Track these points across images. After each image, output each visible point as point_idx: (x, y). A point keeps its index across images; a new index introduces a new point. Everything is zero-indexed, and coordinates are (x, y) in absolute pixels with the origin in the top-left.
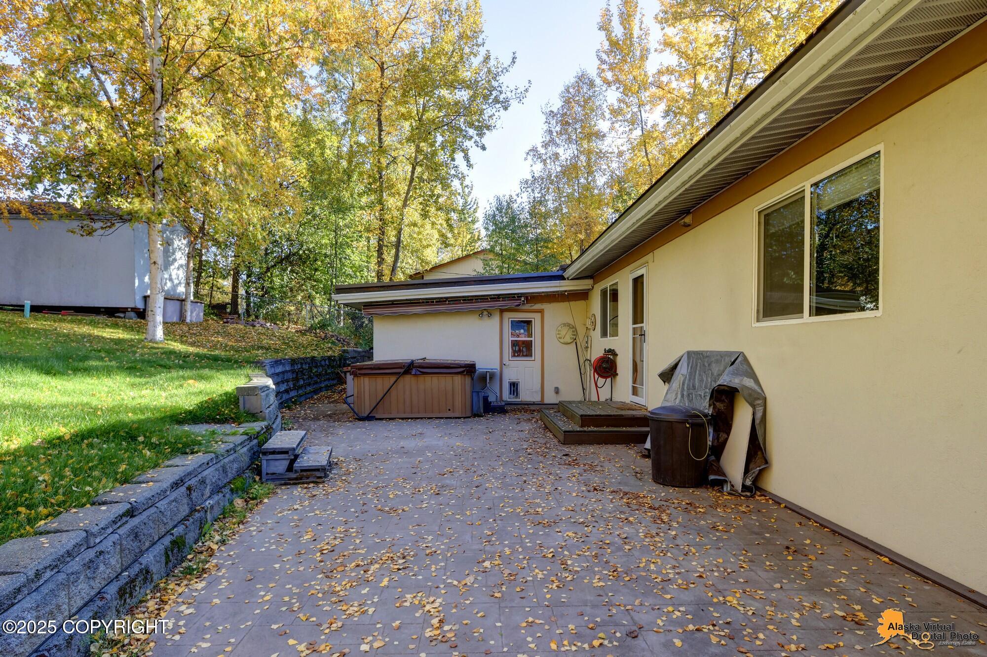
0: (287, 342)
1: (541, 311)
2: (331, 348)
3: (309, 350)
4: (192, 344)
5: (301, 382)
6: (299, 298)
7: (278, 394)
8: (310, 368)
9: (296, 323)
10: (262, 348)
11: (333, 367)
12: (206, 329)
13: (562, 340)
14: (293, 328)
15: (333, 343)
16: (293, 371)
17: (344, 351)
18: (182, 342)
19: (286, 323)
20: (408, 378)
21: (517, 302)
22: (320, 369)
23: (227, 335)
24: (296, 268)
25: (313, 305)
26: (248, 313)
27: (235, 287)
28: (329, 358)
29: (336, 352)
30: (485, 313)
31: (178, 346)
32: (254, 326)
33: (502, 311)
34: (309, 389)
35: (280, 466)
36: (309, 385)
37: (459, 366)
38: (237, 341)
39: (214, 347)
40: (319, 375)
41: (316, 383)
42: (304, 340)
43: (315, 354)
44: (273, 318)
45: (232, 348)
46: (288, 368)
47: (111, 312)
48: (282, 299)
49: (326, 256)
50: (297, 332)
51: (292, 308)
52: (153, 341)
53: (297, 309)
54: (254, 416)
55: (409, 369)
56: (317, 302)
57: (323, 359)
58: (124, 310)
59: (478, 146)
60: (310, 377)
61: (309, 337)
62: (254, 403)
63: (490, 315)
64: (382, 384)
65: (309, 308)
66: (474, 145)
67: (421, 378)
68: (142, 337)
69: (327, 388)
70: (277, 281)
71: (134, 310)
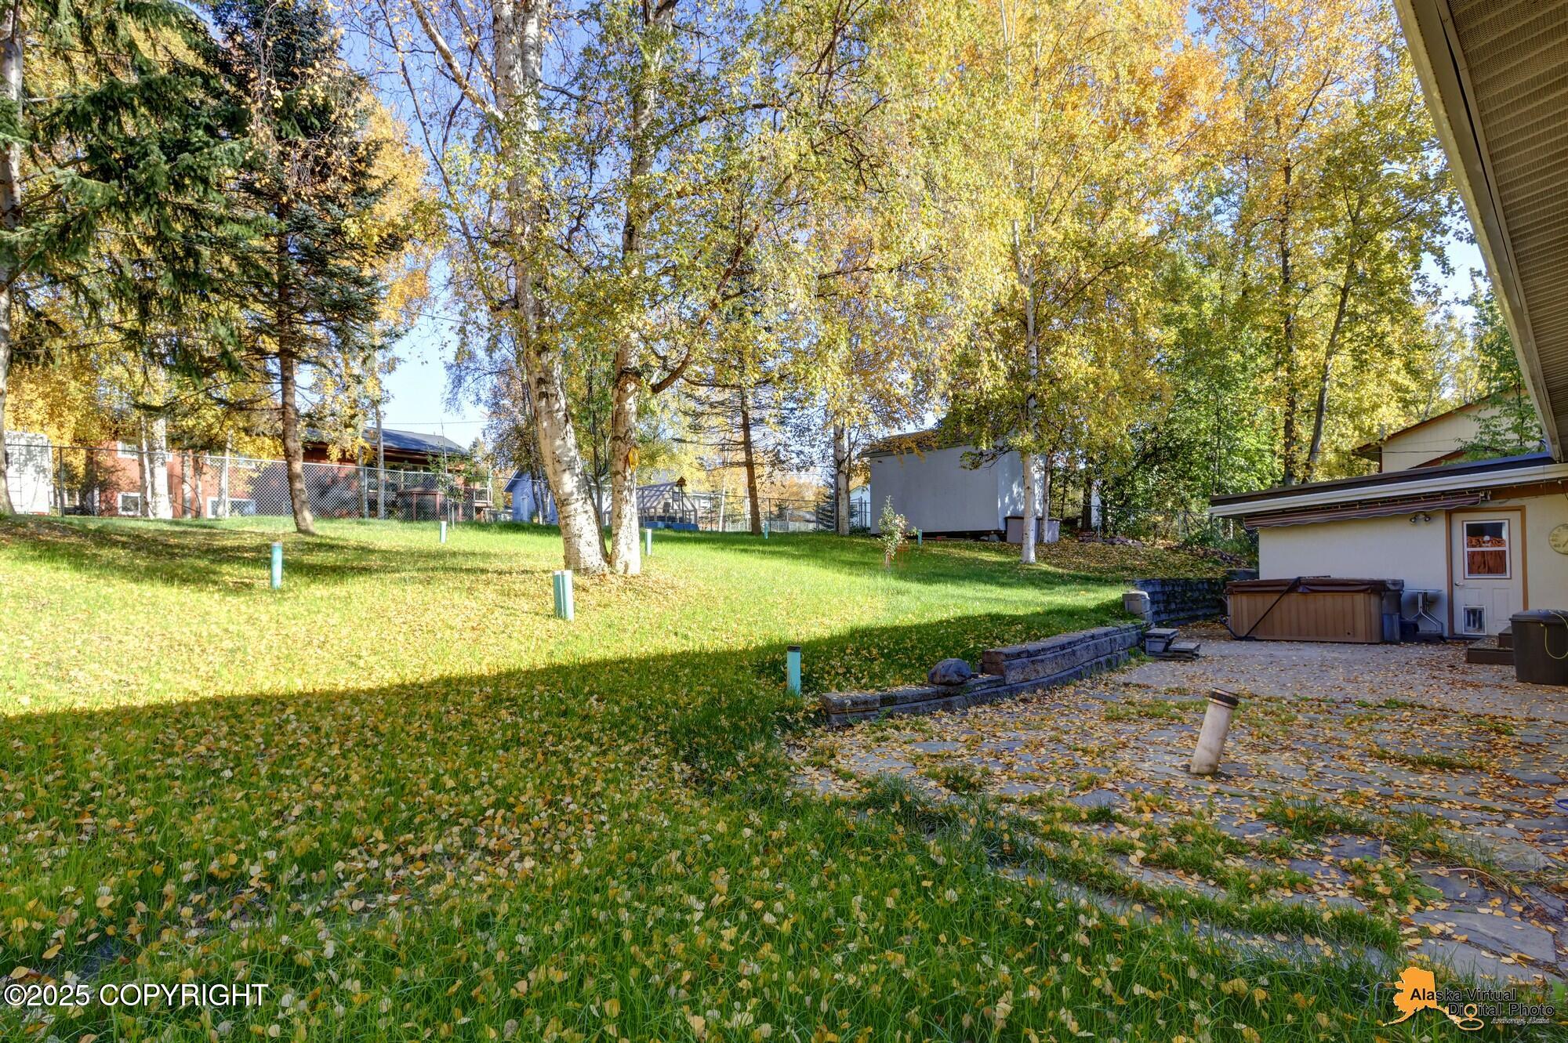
0: (1155, 561)
1: (1521, 509)
2: (1211, 569)
3: (1182, 571)
4: (1057, 565)
5: (1173, 606)
6: (1169, 504)
7: (1153, 602)
8: (1184, 592)
9: (1165, 537)
10: (1126, 569)
11: (1213, 592)
12: (1065, 549)
13: (1561, 549)
14: (1161, 543)
15: (1216, 562)
16: (1163, 593)
17: (1230, 573)
18: (1049, 564)
19: (1152, 537)
20: (1294, 596)
21: (1473, 500)
22: (1197, 594)
23: (1087, 555)
24: (1165, 466)
25: (1188, 512)
26: (1104, 528)
27: (1088, 496)
28: (1209, 580)
29: (1220, 573)
30: (1422, 516)
31: (1045, 567)
32: (1113, 544)
33: (1449, 514)
34: (1182, 615)
35: (1159, 647)
36: (1183, 610)
37: (1361, 583)
38: (1098, 562)
39: (1077, 568)
40: (1195, 601)
41: (1191, 609)
42: (1175, 559)
43: (1191, 575)
44: (1134, 533)
45: (1096, 569)
46: (1158, 589)
47: (976, 536)
48: (1147, 507)
49: (1205, 444)
50: (1167, 549)
51: (1160, 518)
52: (1027, 563)
53: (1166, 519)
54: (1134, 615)
55: (1295, 586)
56: (1194, 508)
57: (1201, 581)
58: (987, 533)
59: (1461, 239)
60: (1183, 602)
61: (1182, 556)
62: (1136, 606)
63: (1428, 518)
64: (1262, 603)
65: (1181, 517)
66: (1453, 240)
67: (1311, 597)
68: (1015, 558)
69: (1206, 617)
70: (1140, 486)
71: (998, 532)
